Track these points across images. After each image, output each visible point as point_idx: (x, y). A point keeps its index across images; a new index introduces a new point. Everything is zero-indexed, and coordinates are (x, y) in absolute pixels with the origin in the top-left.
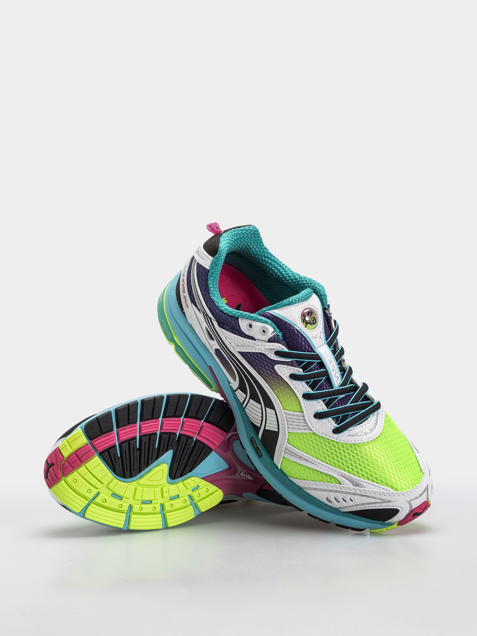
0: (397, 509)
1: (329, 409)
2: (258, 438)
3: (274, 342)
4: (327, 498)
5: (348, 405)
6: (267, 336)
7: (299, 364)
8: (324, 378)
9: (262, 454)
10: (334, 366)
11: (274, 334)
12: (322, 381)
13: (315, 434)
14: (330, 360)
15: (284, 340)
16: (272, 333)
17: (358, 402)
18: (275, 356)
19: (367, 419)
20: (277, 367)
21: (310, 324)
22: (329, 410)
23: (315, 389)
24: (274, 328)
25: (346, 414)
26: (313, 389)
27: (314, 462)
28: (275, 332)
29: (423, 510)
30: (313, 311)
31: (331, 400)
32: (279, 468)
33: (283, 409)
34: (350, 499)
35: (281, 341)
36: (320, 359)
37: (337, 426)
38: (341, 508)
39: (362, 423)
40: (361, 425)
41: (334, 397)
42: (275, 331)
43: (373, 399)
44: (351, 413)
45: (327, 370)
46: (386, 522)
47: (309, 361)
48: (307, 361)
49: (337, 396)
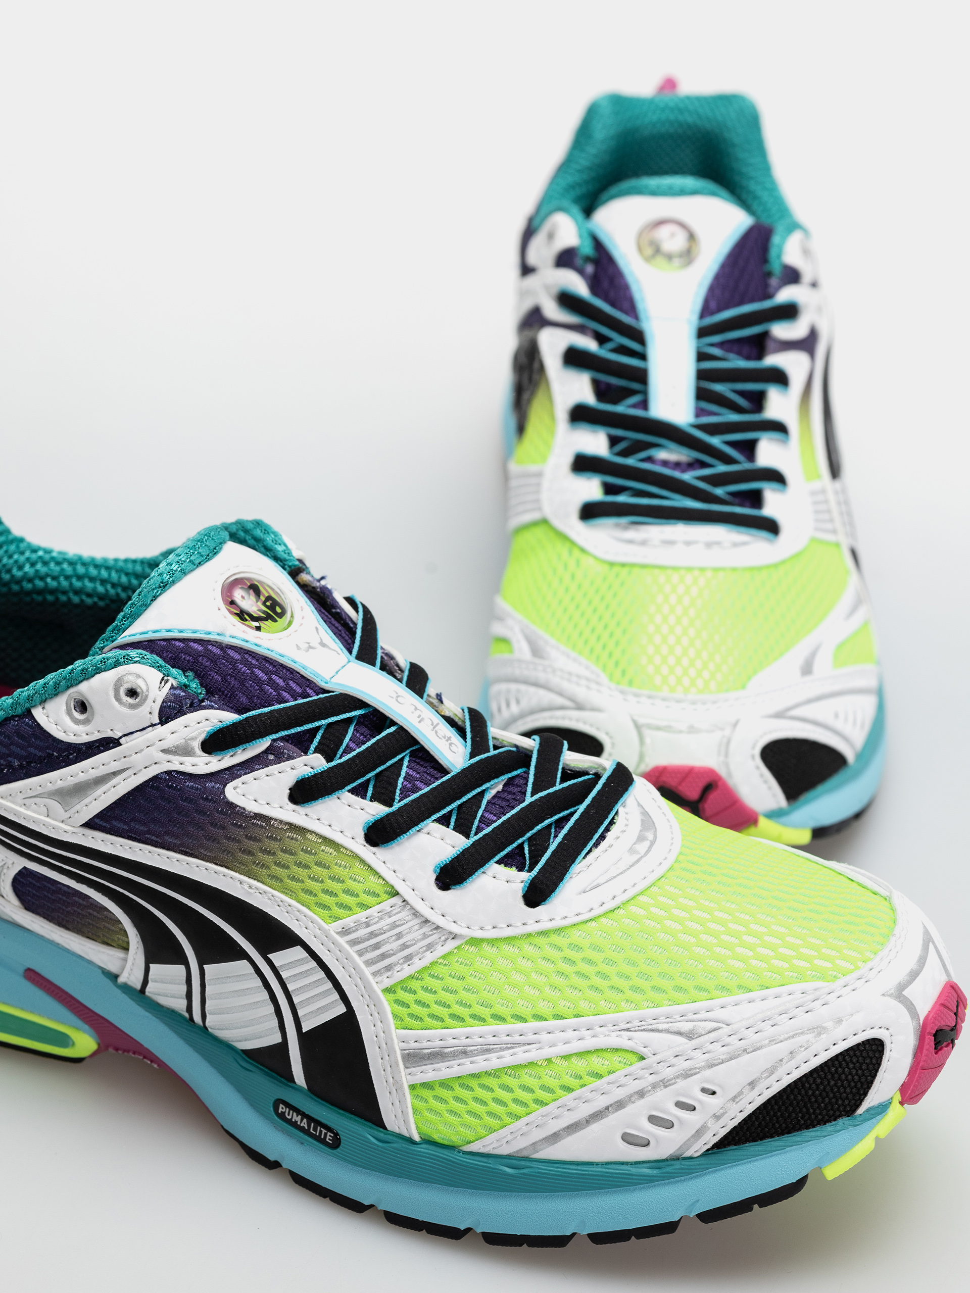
0: (874, 1040)
1: (475, 835)
2: (299, 1089)
3: (181, 713)
4: (627, 1138)
5: (529, 799)
6: (149, 701)
7: (302, 744)
8: (406, 754)
9: (336, 1134)
10: (416, 709)
11: (168, 685)
12: (404, 769)
13: (475, 942)
14: (395, 695)
15: (210, 693)
16: (161, 683)
17: (555, 785)
18: (207, 758)
19: (612, 823)
20: (235, 792)
21: (267, 620)
22: (477, 839)
23: (397, 797)
24: (159, 668)
25: (539, 827)
26: (389, 803)
27: (517, 1038)
28: (169, 678)
29: (956, 1014)
31: (464, 808)
32: (417, 1138)
33: (326, 922)
34: (704, 1090)
35: (204, 701)
36: (364, 704)
37: (526, 876)
38: (687, 1144)
39: (602, 837)
40: (604, 845)
41: (469, 796)
42: (167, 676)
44: (551, 820)
45: (401, 729)
46: (861, 1110)
47: (330, 720)
48: (324, 722)
49: (479, 790)
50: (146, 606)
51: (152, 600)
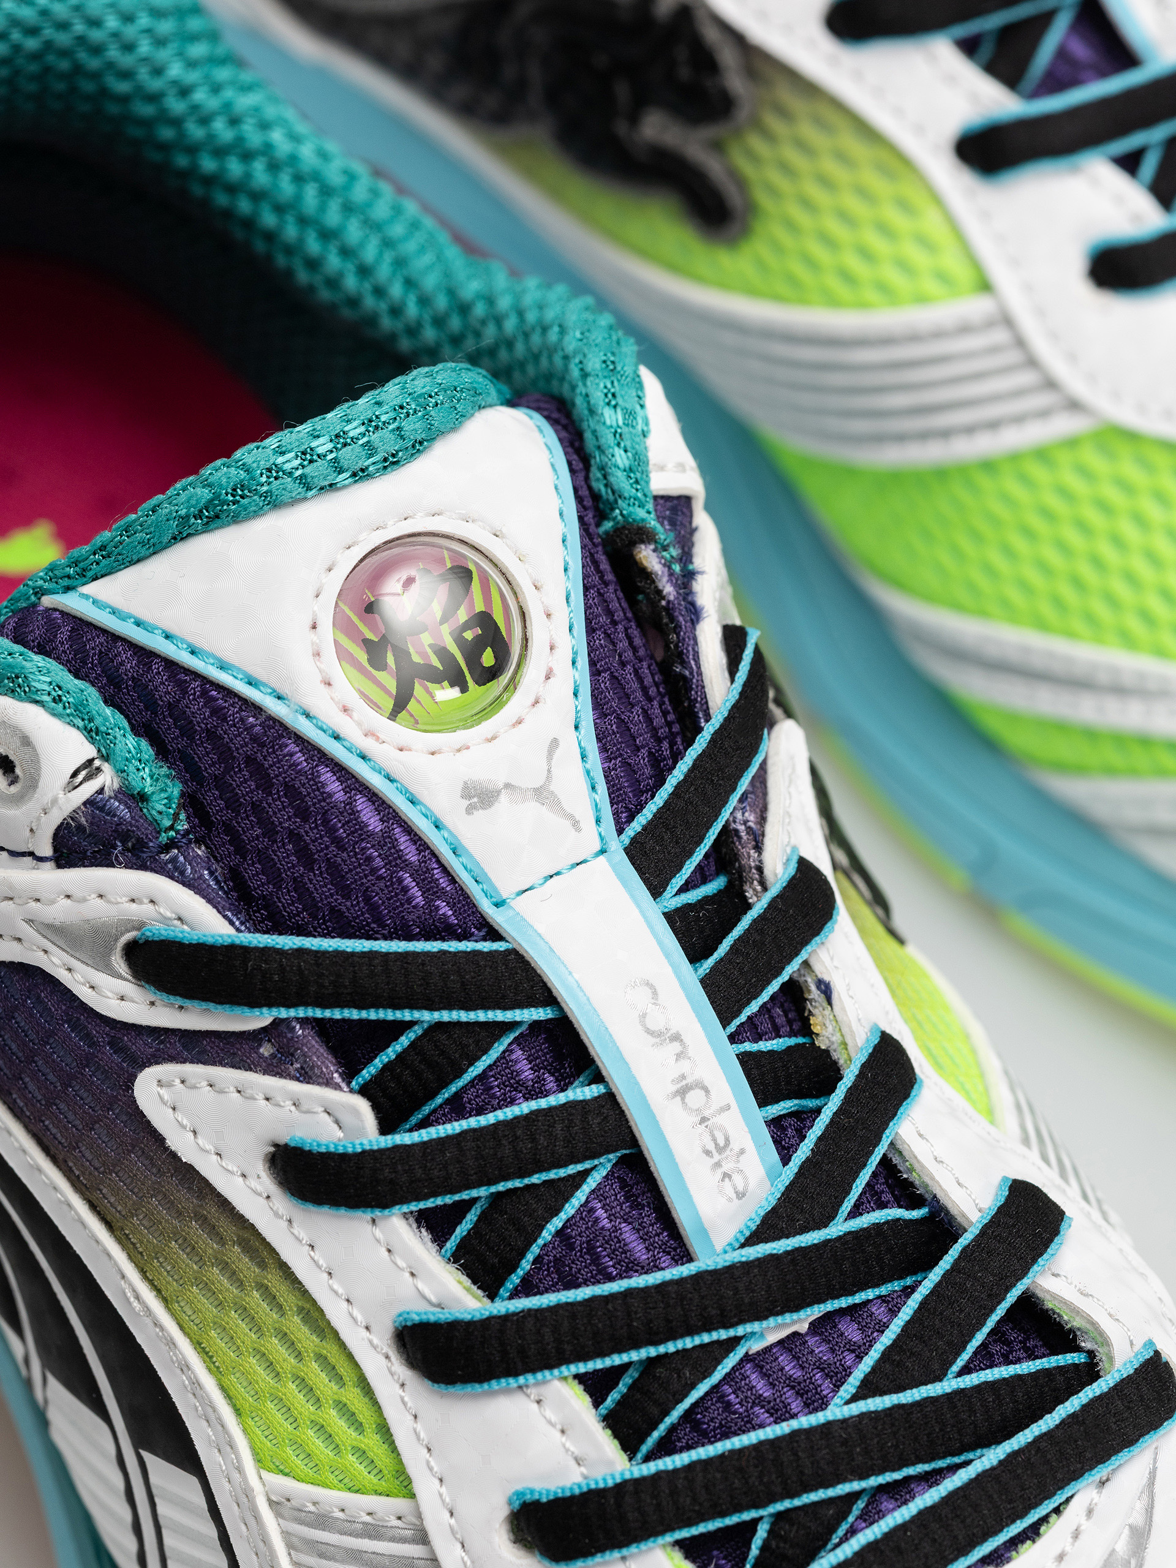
1: (647, 1459)
5: (831, 1411)
6: (37, 801)
7: (345, 1052)
8: (600, 1170)
11: (95, 785)
12: (580, 1196)
15: (195, 835)
16: (75, 774)
17: (939, 1378)
18: (129, 988)
19: (1033, 1533)
21: (439, 682)
22: (653, 1467)
23: (515, 1279)
24: (91, 733)
28: (106, 767)
30: (476, 564)
31: (660, 1371)
33: (258, 1460)
35: (166, 848)
36: (548, 998)
41: (690, 1342)
42: (106, 758)
43: (1101, 1333)
44: (856, 1486)
45: (610, 1098)
47: (445, 1016)
48: (427, 1017)
49: (723, 1334)
50: (155, 548)
51: (175, 538)
